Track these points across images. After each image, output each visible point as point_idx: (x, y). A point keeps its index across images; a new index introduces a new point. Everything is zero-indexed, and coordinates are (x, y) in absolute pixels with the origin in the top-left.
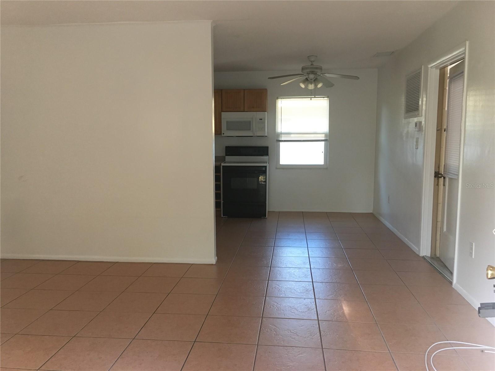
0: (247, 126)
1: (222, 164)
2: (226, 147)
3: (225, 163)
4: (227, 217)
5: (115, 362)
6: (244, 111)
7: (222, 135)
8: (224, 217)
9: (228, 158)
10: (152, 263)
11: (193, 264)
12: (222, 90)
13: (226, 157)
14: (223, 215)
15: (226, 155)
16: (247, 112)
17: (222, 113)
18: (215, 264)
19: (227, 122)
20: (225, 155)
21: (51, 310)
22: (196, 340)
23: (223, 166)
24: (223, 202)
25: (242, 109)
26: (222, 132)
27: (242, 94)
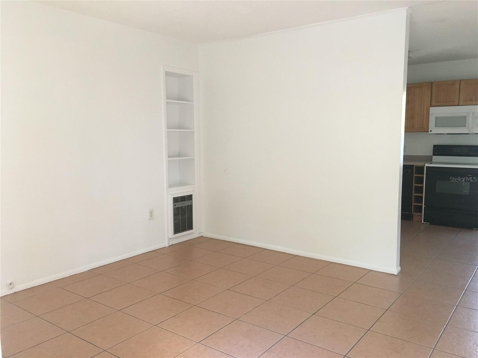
0: (461, 121)
1: (426, 164)
2: (434, 146)
3: (431, 163)
4: (429, 224)
5: (261, 354)
6: (459, 105)
7: (430, 132)
8: (425, 223)
9: (436, 158)
10: (329, 262)
11: (371, 270)
12: (432, 83)
13: (433, 156)
14: (424, 221)
15: (434, 155)
16: (463, 105)
17: (431, 108)
18: (396, 275)
19: (436, 118)
20: (432, 155)
21: (228, 289)
22: (347, 355)
23: (426, 167)
24: (424, 207)
25: (456, 103)
26: (430, 129)
27: (457, 86)
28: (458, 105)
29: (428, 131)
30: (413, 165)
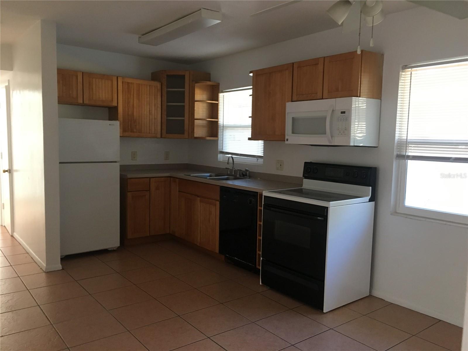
2: (305, 163)
12: (293, 64)
13: (305, 179)
17: (288, 105)
19: (293, 119)
20: (303, 178)
23: (264, 196)
25: (319, 95)
26: (286, 138)
27: (320, 67)
28: (321, 98)
29: (285, 141)
30: (257, 192)
